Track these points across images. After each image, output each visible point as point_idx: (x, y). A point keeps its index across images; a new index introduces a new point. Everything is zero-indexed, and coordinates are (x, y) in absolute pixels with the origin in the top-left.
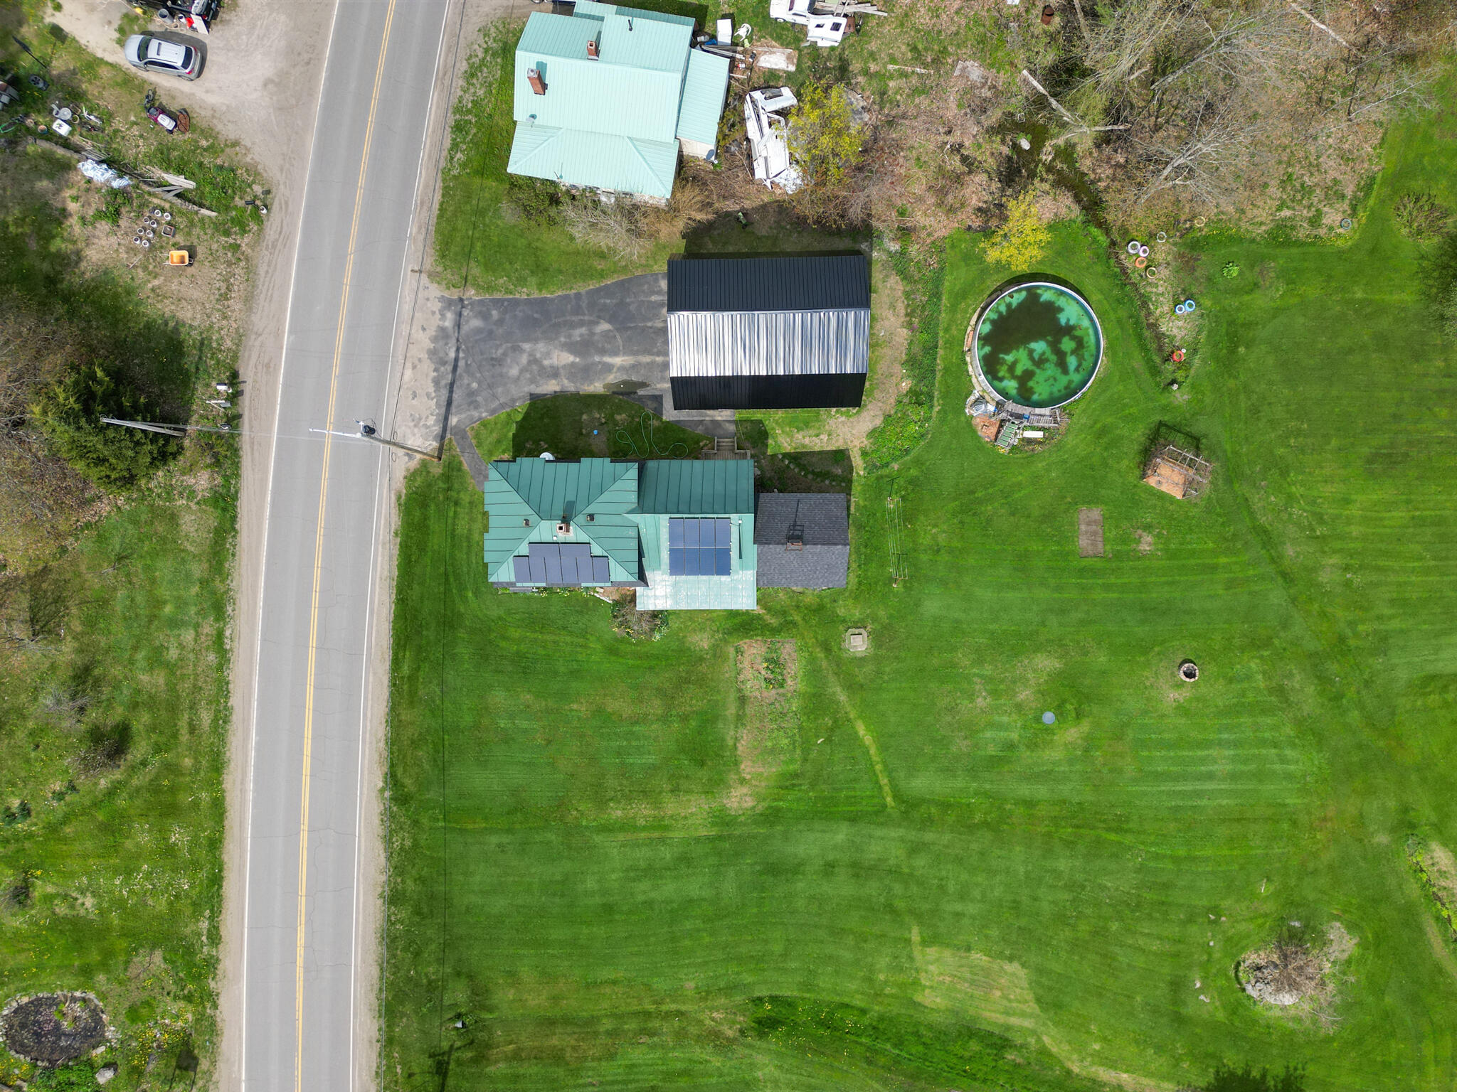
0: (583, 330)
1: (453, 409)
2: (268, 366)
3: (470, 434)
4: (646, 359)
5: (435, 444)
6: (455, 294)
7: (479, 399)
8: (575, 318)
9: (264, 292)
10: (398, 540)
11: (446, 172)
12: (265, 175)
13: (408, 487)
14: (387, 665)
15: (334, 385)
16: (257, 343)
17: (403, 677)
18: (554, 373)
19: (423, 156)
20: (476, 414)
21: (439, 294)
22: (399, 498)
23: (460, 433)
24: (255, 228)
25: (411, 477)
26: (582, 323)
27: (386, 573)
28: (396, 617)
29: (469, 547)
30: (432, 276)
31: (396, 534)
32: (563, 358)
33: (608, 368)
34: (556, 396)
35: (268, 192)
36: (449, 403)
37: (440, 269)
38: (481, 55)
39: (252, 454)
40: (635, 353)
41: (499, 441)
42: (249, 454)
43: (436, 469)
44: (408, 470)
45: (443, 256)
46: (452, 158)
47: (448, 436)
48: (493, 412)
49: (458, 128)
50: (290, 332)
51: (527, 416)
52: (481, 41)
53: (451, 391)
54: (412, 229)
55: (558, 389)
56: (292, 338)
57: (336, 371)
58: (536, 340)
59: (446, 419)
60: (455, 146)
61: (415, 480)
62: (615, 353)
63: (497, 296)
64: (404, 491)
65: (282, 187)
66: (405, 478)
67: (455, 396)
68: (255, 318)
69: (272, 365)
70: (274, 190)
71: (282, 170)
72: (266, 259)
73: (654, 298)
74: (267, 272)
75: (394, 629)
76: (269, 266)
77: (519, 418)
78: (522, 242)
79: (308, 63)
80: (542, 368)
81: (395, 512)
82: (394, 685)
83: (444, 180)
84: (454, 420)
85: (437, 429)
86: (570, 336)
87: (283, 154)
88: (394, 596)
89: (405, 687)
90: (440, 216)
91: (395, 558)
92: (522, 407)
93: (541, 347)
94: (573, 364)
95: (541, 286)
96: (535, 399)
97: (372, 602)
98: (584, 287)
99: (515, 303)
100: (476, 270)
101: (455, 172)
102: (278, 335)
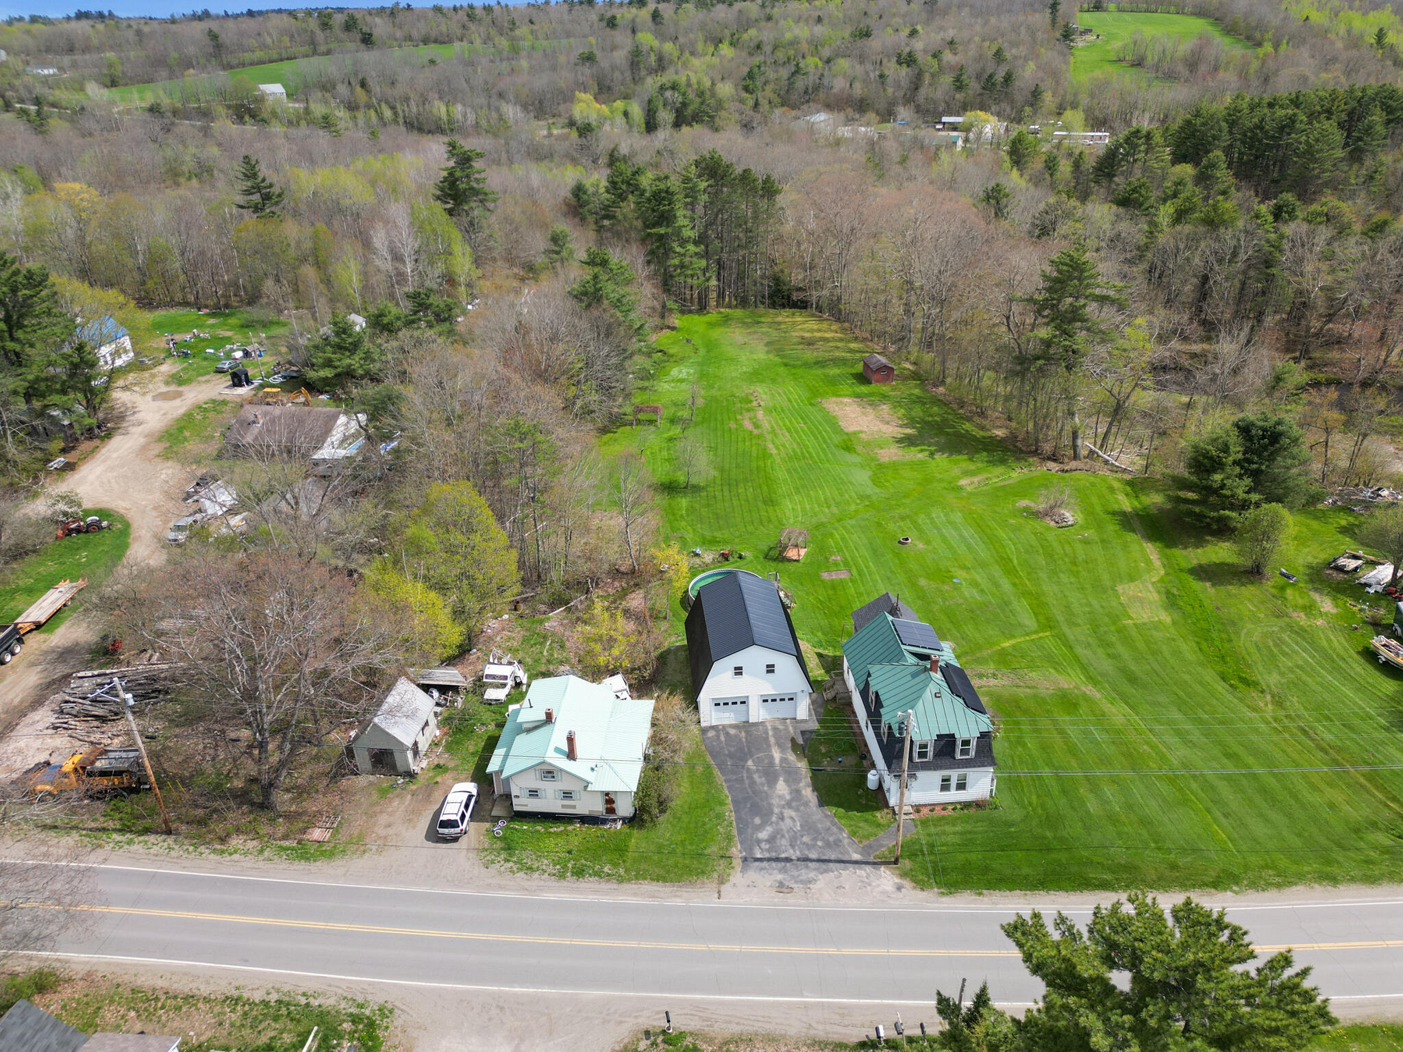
0: (756, 776)
1: (846, 858)
2: (842, 1015)
3: (866, 842)
4: (772, 740)
5: (882, 868)
6: (737, 863)
7: (831, 839)
8: (747, 782)
9: (760, 1024)
11: (621, 880)
12: (626, 1041)
13: (931, 887)
16: (820, 1027)
18: (796, 793)
19: (605, 899)
20: (846, 841)
21: (739, 875)
23: (866, 850)
24: (690, 1039)
25: (921, 885)
26: (750, 778)
27: (1022, 900)
28: (1060, 889)
29: (970, 833)
30: (722, 881)
31: (980, 894)
32: (782, 788)
33: (783, 760)
34: (816, 788)
35: (647, 1034)
36: (841, 861)
37: (715, 875)
38: (511, 864)
40: (769, 746)
41: (866, 821)
43: (906, 864)
44: (914, 888)
45: (703, 872)
46: (609, 875)
47: (871, 859)
48: (841, 830)
49: (579, 873)
50: (802, 996)
51: (839, 805)
52: (498, 866)
53: (829, 861)
54: (679, 902)
55: (809, 790)
56: (805, 993)
57: (832, 951)
58: (770, 805)
59: (856, 862)
60: (598, 874)
61: (922, 880)
62: (772, 757)
63: (735, 832)
64: (936, 889)
65: (640, 1020)
66: (922, 889)
67: (833, 857)
68: (792, 1032)
69: (841, 1011)
70: (645, 1027)
71: (621, 1022)
72: (724, 1026)
73: (722, 738)
74: (738, 1023)
76: (730, 1022)
77: (841, 810)
78: (685, 819)
79: (502, 1009)
80: (793, 799)
83: (629, 880)
84: (856, 857)
85: (868, 868)
86: (763, 785)
87: (603, 1023)
89: (1126, 877)
90: (665, 880)
91: (1004, 893)
92: (830, 811)
93: (775, 801)
94: (786, 781)
95: (722, 803)
96: (823, 803)
98: (719, 777)
99: (739, 819)
100: (713, 849)
101: (622, 871)
102: (806, 1006)
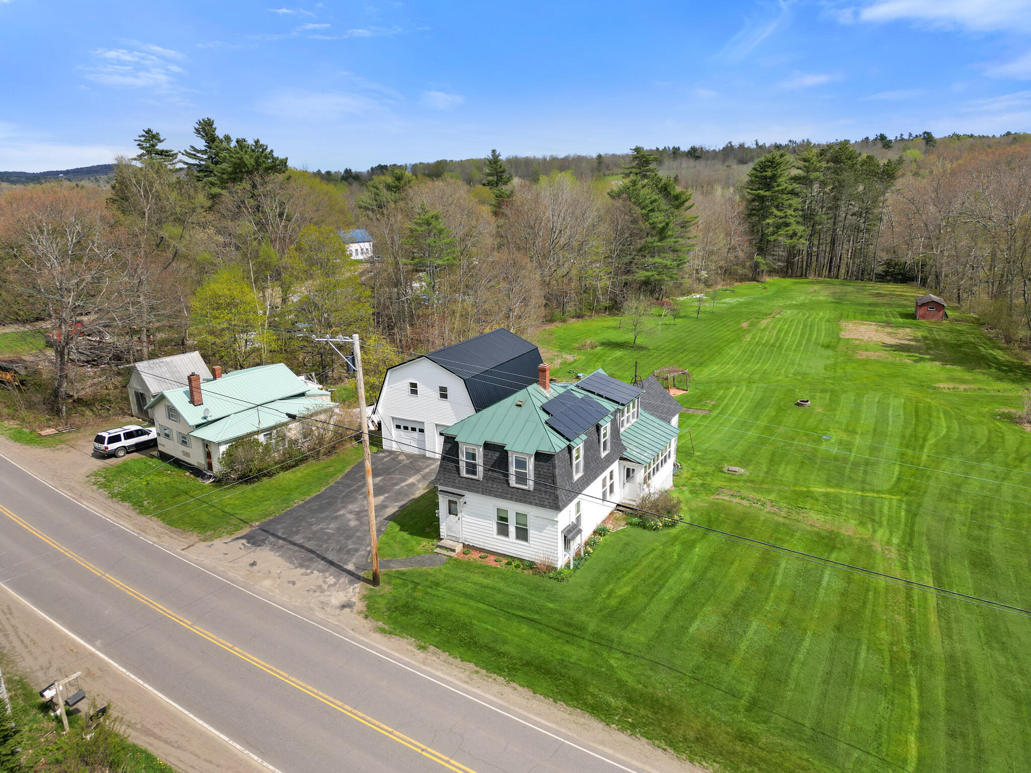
1: (340, 563)
4: (425, 471)
5: (358, 585)
6: (243, 532)
8: (353, 488)
10: (432, 648)
13: (378, 619)
14: (597, 726)
15: (198, 630)
17: (625, 710)
21: (227, 540)
22: (382, 631)
25: (371, 613)
26: (361, 486)
29: (494, 589)
30: (208, 539)
32: (375, 500)
33: (410, 485)
34: (403, 509)
36: (331, 563)
37: (209, 533)
39: (158, 738)
40: (416, 473)
41: (405, 544)
42: (155, 742)
44: (361, 612)
45: (204, 528)
46: (142, 506)
47: (361, 573)
51: (402, 525)
53: (323, 559)
54: (151, 540)
55: (397, 509)
58: (344, 507)
59: (343, 570)
60: (136, 503)
61: (377, 609)
62: (405, 480)
64: (380, 623)
66: (366, 617)
73: (386, 459)
75: (546, 696)
77: (397, 529)
81: (395, 641)
82: (633, 726)
83: (148, 514)
85: (344, 579)
86: (363, 494)
88: (500, 679)
89: (642, 712)
91: (451, 659)
92: (390, 527)
93: (352, 507)
94: (387, 497)
95: (305, 493)
96: (395, 518)
97: (492, 703)
98: (336, 479)
101: (153, 506)
